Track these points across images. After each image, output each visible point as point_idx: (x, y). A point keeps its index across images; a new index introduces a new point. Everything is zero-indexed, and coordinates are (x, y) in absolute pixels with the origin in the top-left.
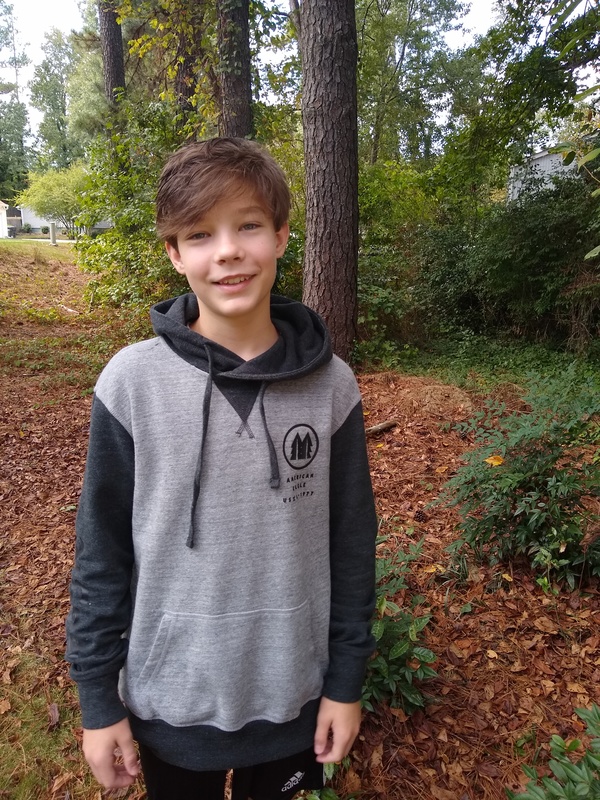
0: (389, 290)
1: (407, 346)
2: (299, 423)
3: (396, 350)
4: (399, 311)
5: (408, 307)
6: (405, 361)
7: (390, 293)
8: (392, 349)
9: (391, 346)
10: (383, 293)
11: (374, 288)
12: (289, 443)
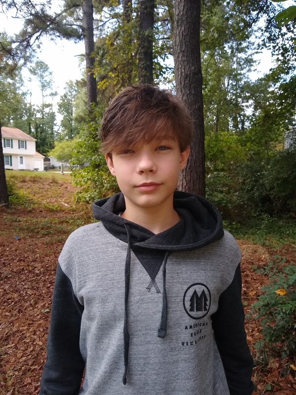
0: (224, 194)
1: (234, 223)
2: (196, 282)
3: (228, 225)
4: (229, 205)
5: (234, 203)
6: (233, 231)
7: (224, 196)
8: (226, 224)
9: (225, 223)
10: (220, 196)
11: (216, 193)
12: (188, 298)
